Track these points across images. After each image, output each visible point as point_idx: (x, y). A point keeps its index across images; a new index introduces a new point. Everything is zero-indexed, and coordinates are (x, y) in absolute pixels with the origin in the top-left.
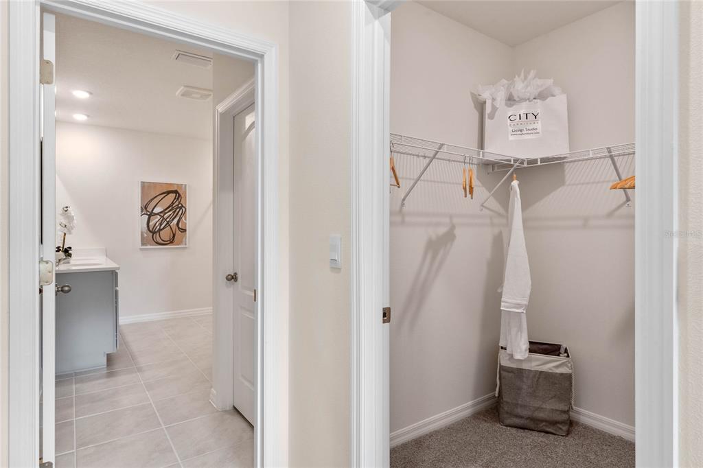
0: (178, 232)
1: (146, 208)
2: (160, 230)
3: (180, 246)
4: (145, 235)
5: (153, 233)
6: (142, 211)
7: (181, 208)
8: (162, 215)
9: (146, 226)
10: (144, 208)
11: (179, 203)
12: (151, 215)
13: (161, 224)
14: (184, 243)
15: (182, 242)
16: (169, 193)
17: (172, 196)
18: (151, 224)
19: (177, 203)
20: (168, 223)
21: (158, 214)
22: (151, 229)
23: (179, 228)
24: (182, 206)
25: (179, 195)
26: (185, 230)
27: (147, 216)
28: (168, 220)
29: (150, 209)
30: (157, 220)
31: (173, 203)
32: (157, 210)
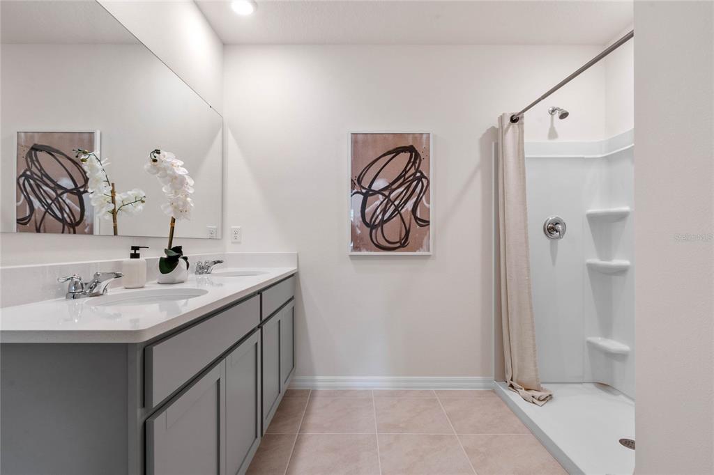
0: (415, 228)
1: (359, 182)
2: (383, 222)
3: (417, 253)
4: (359, 232)
5: (372, 226)
6: (353, 188)
7: (419, 179)
8: (387, 193)
9: (360, 215)
10: (357, 181)
11: (417, 171)
12: (368, 194)
13: (384, 211)
14: (425, 247)
15: (422, 247)
16: (398, 151)
17: (404, 157)
18: (369, 210)
19: (413, 171)
20: (397, 208)
21: (380, 192)
22: (368, 220)
23: (416, 218)
24: (422, 176)
25: (417, 155)
26: (428, 222)
27: (361, 197)
28: (396, 203)
29: (366, 183)
30: (378, 203)
31: (405, 171)
32: (380, 184)
